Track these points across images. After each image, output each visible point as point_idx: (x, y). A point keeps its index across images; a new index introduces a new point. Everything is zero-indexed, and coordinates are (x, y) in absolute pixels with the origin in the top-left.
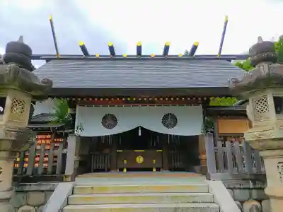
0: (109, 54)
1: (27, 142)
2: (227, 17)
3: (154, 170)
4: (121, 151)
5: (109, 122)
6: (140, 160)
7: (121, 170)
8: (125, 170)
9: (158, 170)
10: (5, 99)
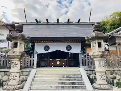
0: (46, 22)
1: (24, 56)
2: (91, 9)
3: (64, 66)
4: (51, 59)
5: (46, 49)
6: (58, 63)
7: (51, 67)
8: (53, 67)
9: (65, 67)
10: (17, 43)
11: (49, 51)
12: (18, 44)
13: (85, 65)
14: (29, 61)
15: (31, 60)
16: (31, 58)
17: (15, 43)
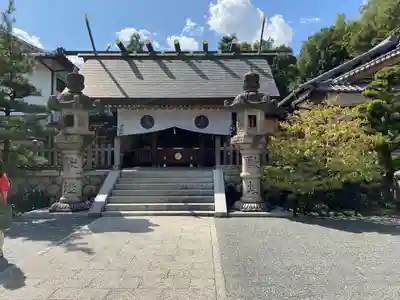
3: (191, 165)
4: (161, 148)
5: (147, 123)
7: (161, 166)
8: (165, 165)
9: (195, 165)
10: (73, 116)
11: (152, 130)
12: (76, 119)
13: (228, 163)
14: (103, 153)
15: (106, 152)
16: (107, 147)
17: (68, 116)
